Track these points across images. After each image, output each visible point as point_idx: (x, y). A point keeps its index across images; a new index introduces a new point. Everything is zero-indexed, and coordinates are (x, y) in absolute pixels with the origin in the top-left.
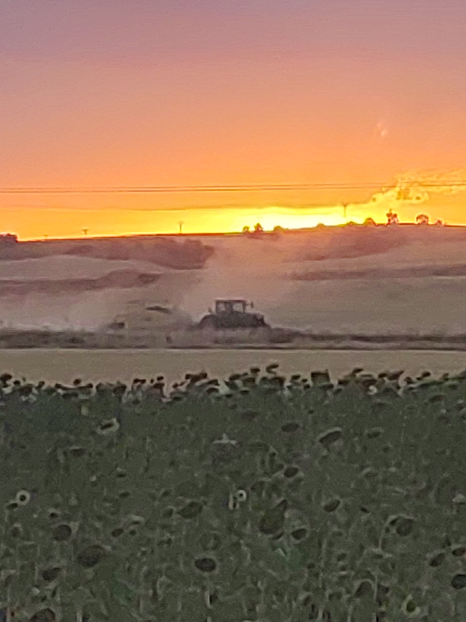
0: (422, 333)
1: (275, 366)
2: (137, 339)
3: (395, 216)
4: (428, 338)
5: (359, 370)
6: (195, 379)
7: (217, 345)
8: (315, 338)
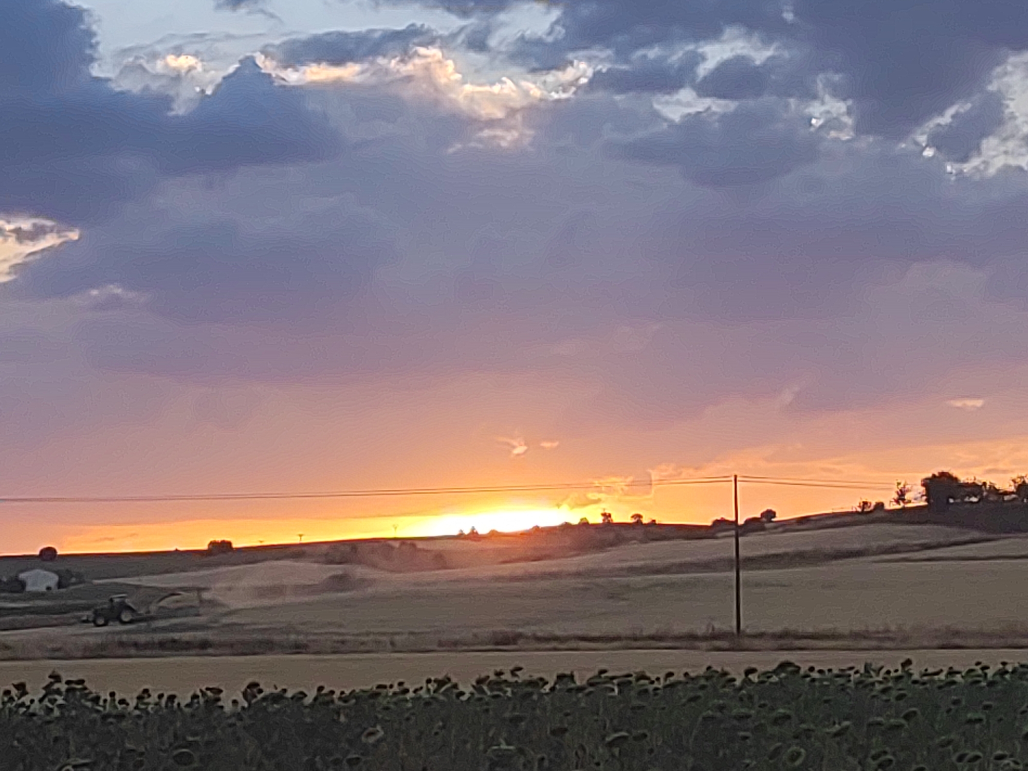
0: (645, 634)
1: (520, 669)
2: (363, 643)
3: (610, 516)
4: (652, 638)
5: (604, 671)
6: (441, 683)
7: (441, 649)
8: (539, 639)
